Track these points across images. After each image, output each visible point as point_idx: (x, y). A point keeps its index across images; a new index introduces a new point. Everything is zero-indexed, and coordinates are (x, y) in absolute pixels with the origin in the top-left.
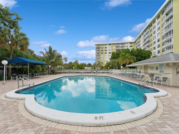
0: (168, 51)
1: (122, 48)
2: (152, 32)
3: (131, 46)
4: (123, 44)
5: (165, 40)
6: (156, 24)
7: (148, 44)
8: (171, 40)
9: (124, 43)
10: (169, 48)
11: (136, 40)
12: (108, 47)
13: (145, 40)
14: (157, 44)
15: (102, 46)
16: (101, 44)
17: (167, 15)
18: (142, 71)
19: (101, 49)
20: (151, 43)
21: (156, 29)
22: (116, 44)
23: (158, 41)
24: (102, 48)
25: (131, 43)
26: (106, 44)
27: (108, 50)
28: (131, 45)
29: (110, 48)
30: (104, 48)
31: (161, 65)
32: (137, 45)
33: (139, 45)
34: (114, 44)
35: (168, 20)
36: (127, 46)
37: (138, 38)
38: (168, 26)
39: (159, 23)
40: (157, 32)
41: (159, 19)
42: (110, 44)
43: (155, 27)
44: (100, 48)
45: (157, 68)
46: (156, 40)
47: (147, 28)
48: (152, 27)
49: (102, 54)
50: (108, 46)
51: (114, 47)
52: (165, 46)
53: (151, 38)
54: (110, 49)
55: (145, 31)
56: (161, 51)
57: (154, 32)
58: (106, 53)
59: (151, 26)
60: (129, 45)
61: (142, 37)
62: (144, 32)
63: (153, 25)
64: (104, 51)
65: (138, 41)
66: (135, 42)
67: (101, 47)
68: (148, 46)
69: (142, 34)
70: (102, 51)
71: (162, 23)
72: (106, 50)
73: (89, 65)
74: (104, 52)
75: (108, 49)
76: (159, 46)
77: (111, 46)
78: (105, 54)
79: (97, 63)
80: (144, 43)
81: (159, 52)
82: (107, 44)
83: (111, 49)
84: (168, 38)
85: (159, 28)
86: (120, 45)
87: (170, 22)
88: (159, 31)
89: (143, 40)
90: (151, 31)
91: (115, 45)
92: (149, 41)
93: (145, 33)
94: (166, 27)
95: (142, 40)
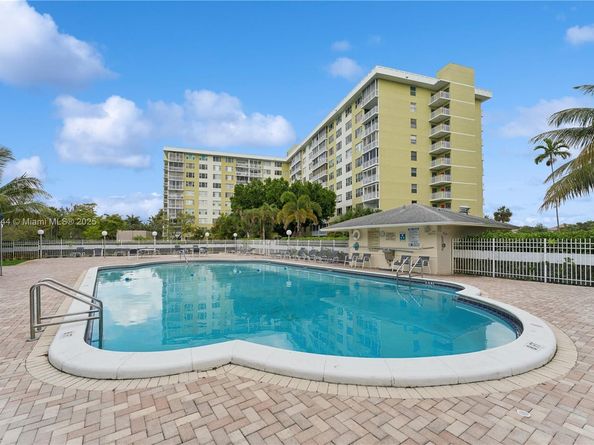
0: (368, 194)
1: (254, 176)
2: (334, 145)
3: (278, 173)
4: (256, 163)
5: (362, 168)
6: (342, 125)
7: (323, 174)
8: (374, 172)
9: (259, 161)
10: (372, 188)
11: (292, 158)
12: (210, 167)
13: (315, 161)
14: (345, 175)
15: (190, 160)
16: (187, 153)
17: (366, 111)
18: (364, 243)
19: (185, 170)
20: (330, 171)
21: (342, 138)
22: (235, 161)
23: (348, 169)
24: (191, 166)
25: (279, 164)
26: (204, 155)
27: (210, 176)
28: (280, 169)
29: (218, 169)
30: (197, 166)
31: (413, 230)
32: (295, 172)
33: (300, 173)
34: (230, 159)
35: (367, 124)
36: (268, 172)
37: (297, 154)
38: (369, 137)
39: (348, 126)
40: (345, 147)
41: (350, 116)
42: (216, 158)
43: (339, 133)
44: (181, 165)
45: (403, 237)
46: (343, 165)
47: (321, 131)
48: (333, 132)
49: (189, 188)
50: (210, 162)
51: (230, 169)
52: (361, 184)
53: (330, 158)
54: (217, 171)
55: (316, 137)
56: (354, 194)
57: (339, 146)
58: (203, 185)
59: (331, 126)
60: (273, 168)
61: (309, 151)
62: (313, 138)
63: (337, 128)
64: (197, 176)
65: (296, 160)
66: (288, 163)
67: (185, 161)
68: (324, 179)
69: (309, 143)
70: (190, 175)
71: (355, 127)
72: (203, 176)
73: (134, 223)
74: (198, 180)
75: (209, 172)
76: (349, 181)
77: (220, 163)
78: (201, 189)
79: (173, 218)
80: (312, 170)
81: (349, 195)
82: (207, 155)
83: (220, 173)
84: (369, 165)
85: (349, 139)
86: (249, 164)
87: (372, 129)
88: (350, 145)
89: (311, 161)
90: (331, 140)
91: (234, 163)
92: (325, 166)
93: (316, 144)
94: (365, 139)
95: (307, 159)
